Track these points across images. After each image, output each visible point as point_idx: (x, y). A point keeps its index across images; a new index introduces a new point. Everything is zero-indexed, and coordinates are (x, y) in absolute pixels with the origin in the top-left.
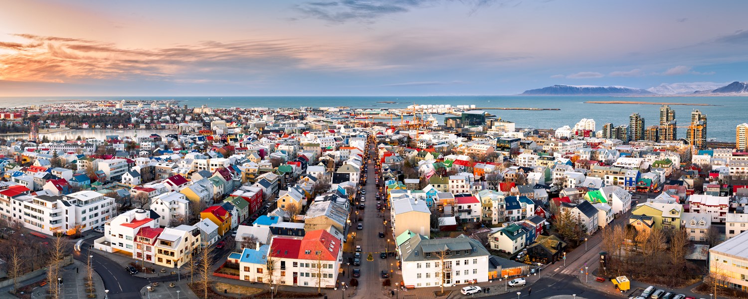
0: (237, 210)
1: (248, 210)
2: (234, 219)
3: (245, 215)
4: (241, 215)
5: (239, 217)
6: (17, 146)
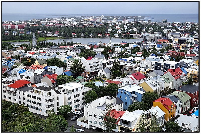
0: (181, 103)
1: (190, 103)
2: (178, 109)
3: (187, 107)
4: (184, 106)
5: (182, 108)
6: (21, 50)
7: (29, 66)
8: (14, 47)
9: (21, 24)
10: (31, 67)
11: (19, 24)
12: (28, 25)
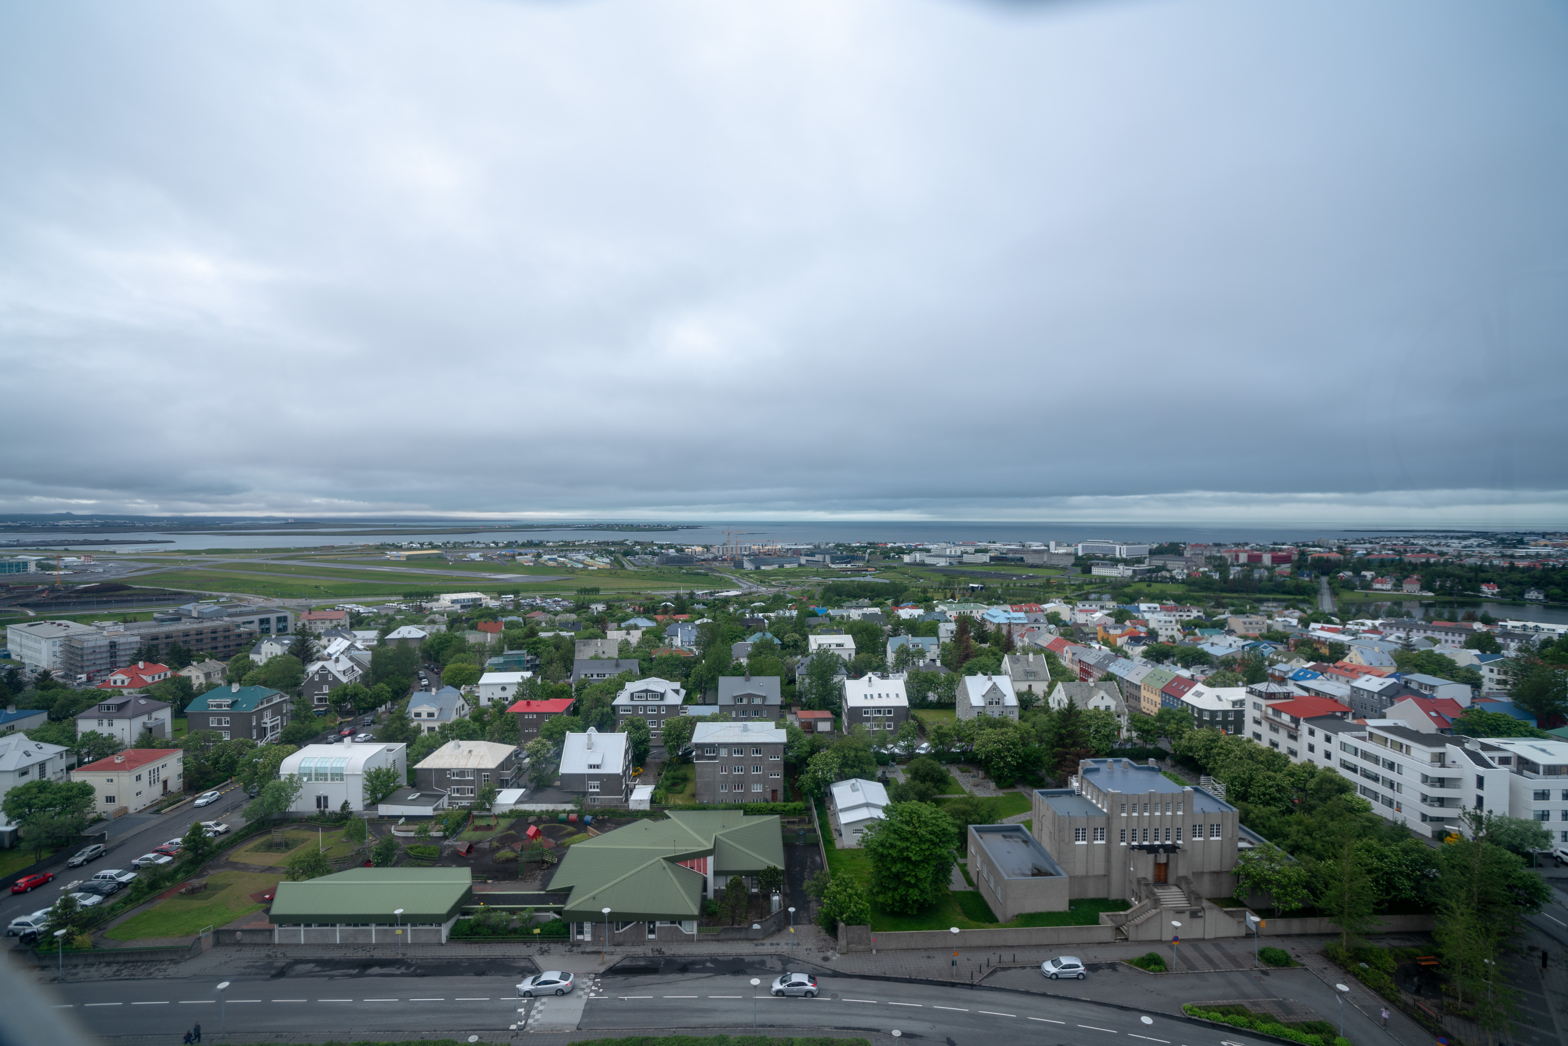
6: (1288, 619)
7: (1325, 665)
8: (1260, 611)
9: (1282, 551)
10: (1338, 667)
11: (1275, 550)
12: (1302, 553)
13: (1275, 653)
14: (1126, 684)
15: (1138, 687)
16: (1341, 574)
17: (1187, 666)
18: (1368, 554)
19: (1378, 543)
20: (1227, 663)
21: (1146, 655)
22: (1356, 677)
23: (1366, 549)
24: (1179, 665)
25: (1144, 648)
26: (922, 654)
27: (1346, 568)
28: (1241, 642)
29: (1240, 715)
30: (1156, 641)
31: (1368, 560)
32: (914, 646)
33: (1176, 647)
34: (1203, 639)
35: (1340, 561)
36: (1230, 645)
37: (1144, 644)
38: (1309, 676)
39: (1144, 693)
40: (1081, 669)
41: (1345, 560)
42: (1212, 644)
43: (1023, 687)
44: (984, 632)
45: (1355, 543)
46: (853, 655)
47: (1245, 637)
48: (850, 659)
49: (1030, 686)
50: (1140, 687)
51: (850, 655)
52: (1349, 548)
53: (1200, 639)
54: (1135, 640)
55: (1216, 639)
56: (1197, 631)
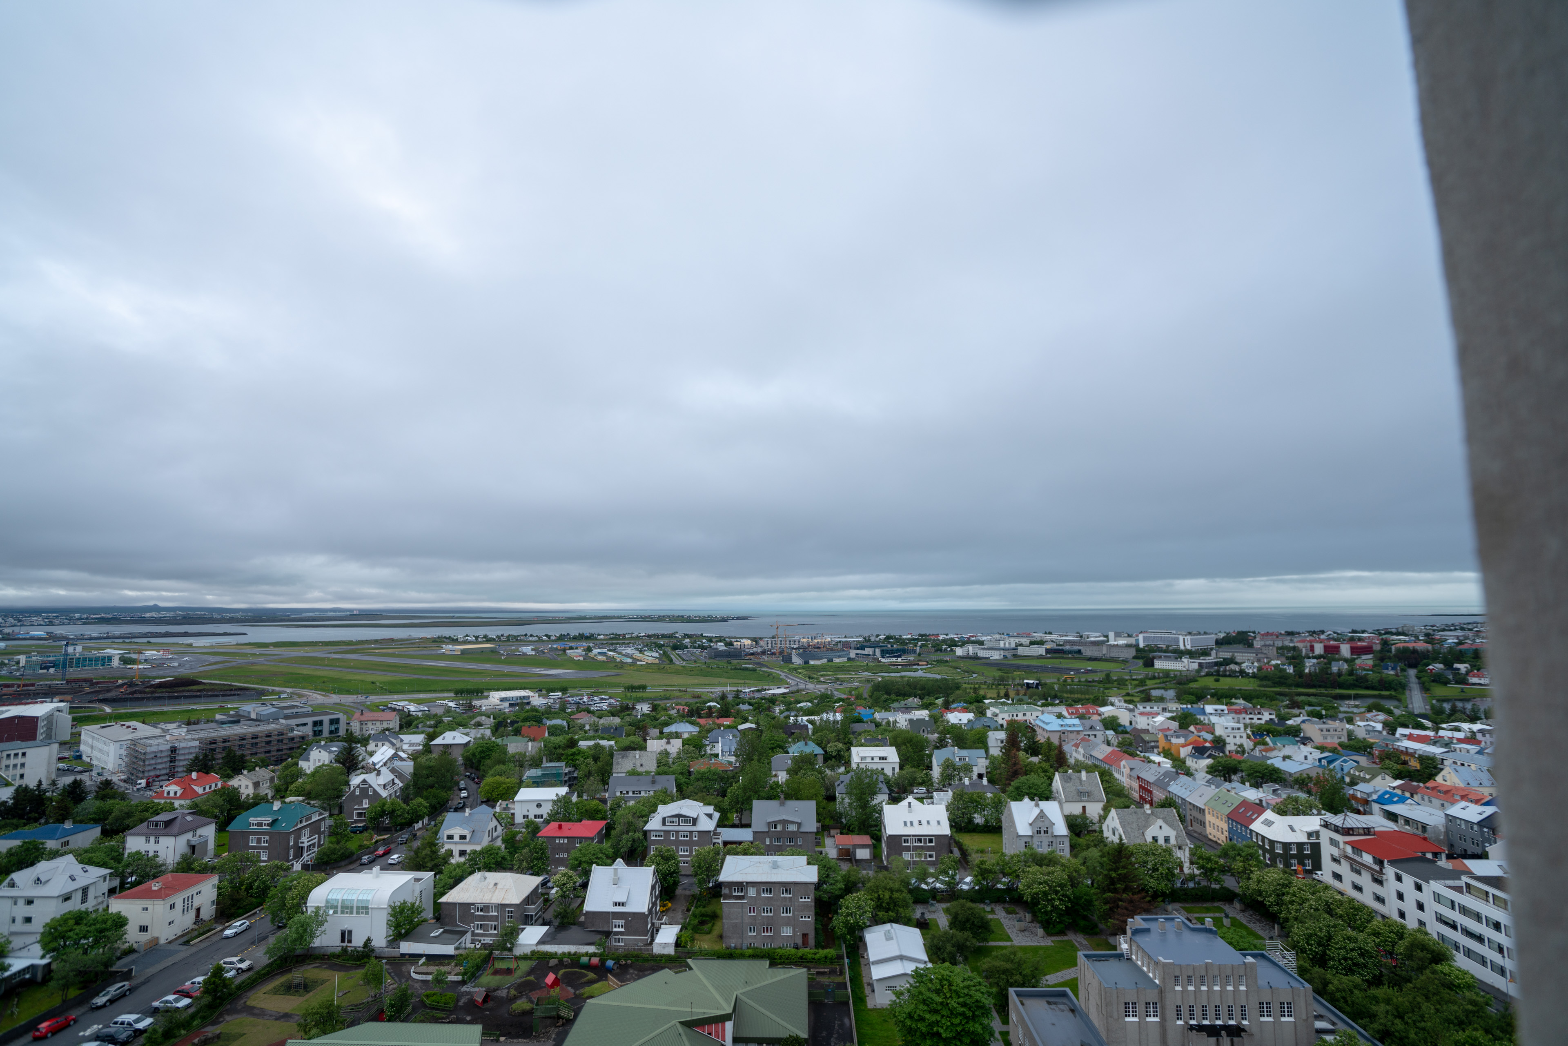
6: (1372, 723)
7: (1415, 784)
8: (1340, 712)
9: (1360, 639)
10: (1427, 788)
11: (1352, 639)
12: (1385, 643)
13: (1356, 768)
14: (1189, 807)
15: (1202, 811)
16: (1431, 667)
17: (1257, 785)
18: (1460, 643)
19: (1470, 630)
20: (1301, 782)
21: (1211, 770)
22: (1453, 802)
23: (1457, 637)
24: (1247, 784)
25: (1209, 761)
26: (968, 769)
27: (1435, 660)
28: (1317, 754)
29: (1316, 847)
30: (1224, 752)
31: (1461, 651)
32: (960, 759)
33: (1244, 761)
34: (1275, 749)
35: (1428, 651)
36: (1306, 757)
37: (1209, 757)
38: (1395, 799)
39: (1209, 818)
40: (1140, 786)
41: (1434, 650)
42: (1285, 758)
43: (1075, 809)
44: (1035, 743)
45: (1444, 630)
46: (897, 770)
47: (1322, 748)
48: (893, 774)
49: (1084, 808)
50: (1204, 810)
51: (894, 769)
52: (1438, 635)
53: (1272, 749)
54: (1200, 751)
55: (1288, 750)
56: (1268, 739)
